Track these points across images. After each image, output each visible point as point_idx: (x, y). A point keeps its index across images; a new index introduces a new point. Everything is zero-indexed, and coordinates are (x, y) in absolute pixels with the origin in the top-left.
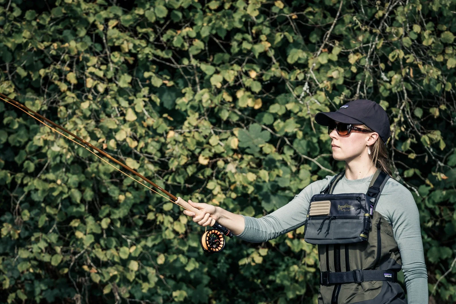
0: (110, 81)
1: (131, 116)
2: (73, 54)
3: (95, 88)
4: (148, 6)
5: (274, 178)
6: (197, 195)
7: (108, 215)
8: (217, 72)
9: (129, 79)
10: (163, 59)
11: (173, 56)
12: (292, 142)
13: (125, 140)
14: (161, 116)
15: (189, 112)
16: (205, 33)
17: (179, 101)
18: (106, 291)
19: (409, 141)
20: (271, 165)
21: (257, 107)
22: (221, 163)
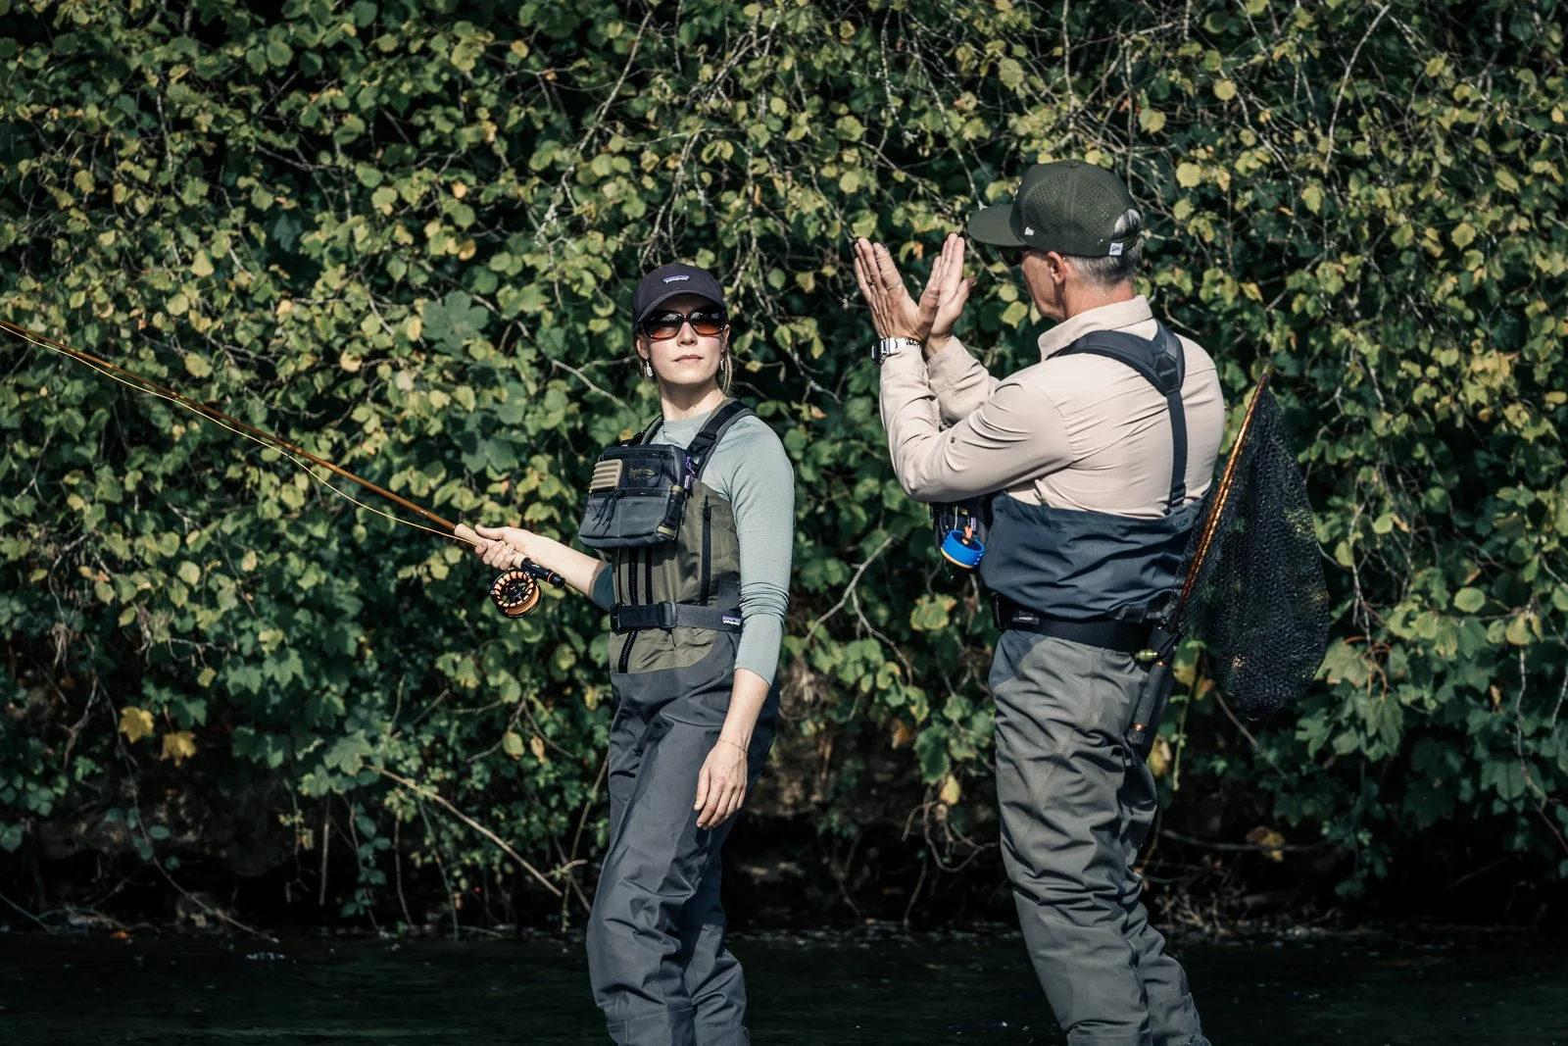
0: (166, 190)
1: (202, 267)
2: (91, 131)
3: (131, 203)
4: (252, 40)
5: (488, 403)
6: (331, 433)
8: (386, 183)
9: (203, 188)
10: (279, 151)
12: (533, 331)
13: (185, 315)
14: (266, 270)
15: (326, 263)
16: (367, 102)
17: (308, 239)
18: (125, 620)
19: (750, 336)
20: (484, 378)
21: (463, 256)
22: (384, 370)
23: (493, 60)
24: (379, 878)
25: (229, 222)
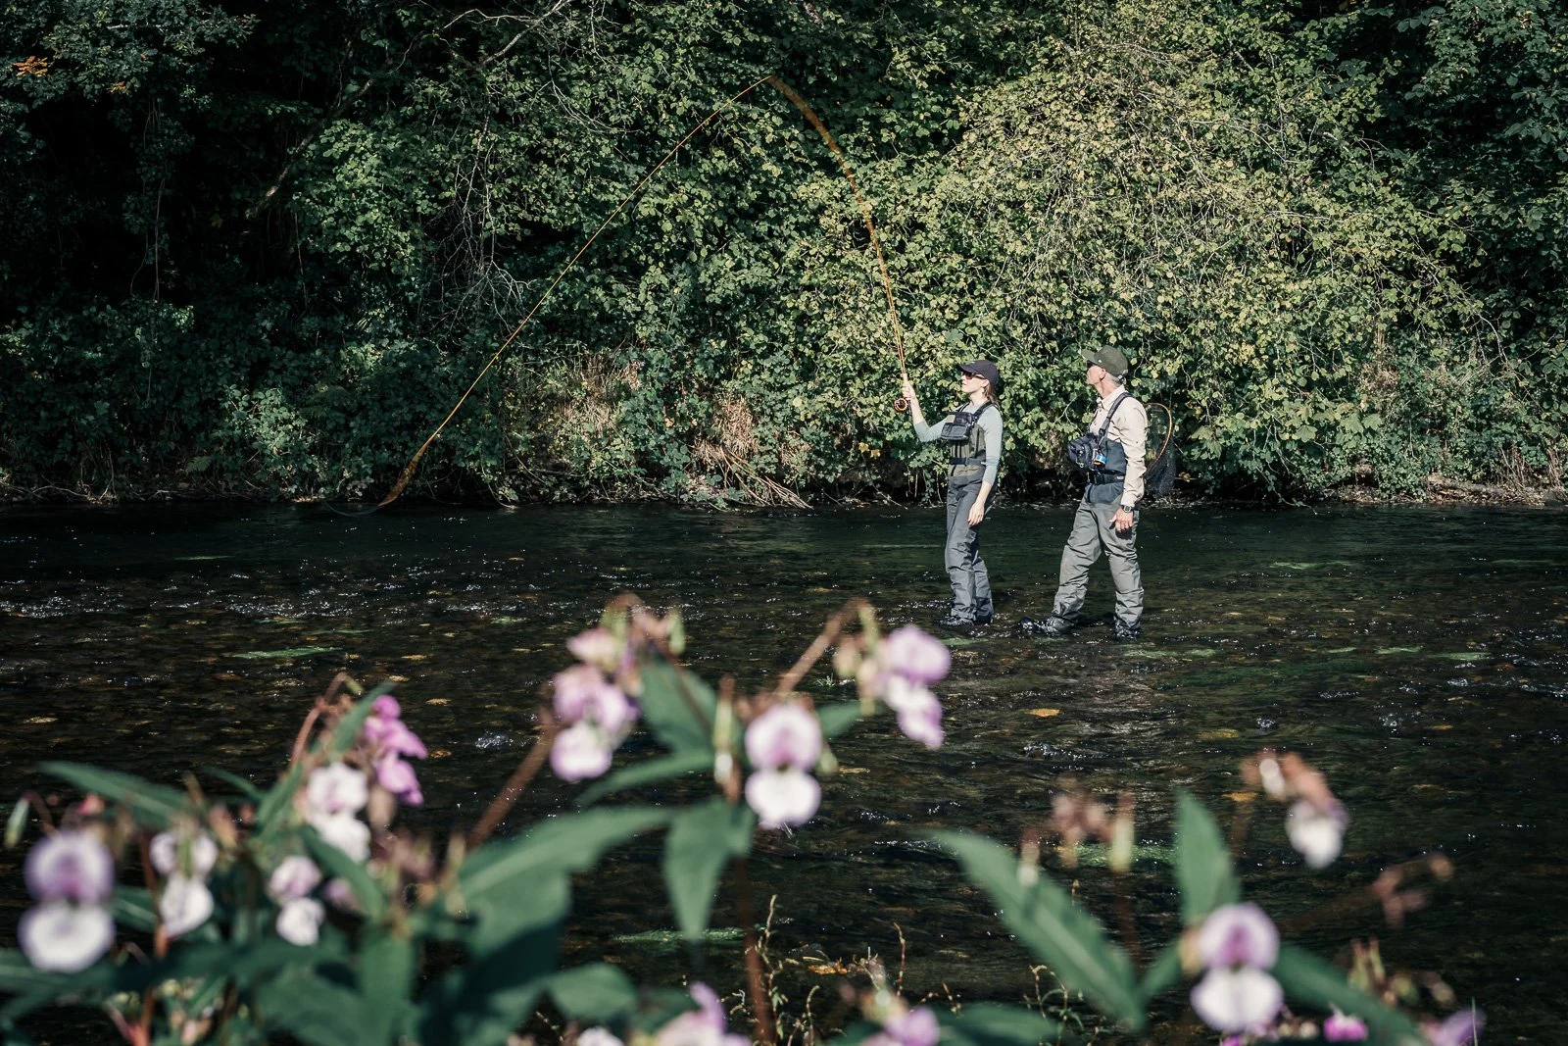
0: (873, 303)
1: (884, 324)
2: (852, 287)
3: (864, 307)
6: (920, 369)
7: (869, 378)
8: (934, 298)
9: (883, 302)
10: (904, 290)
11: (910, 288)
12: (975, 340)
13: (879, 337)
14: (901, 324)
15: (917, 321)
17: (912, 314)
18: (865, 421)
21: (956, 319)
22: (934, 351)
23: (963, 263)
25: (890, 310)
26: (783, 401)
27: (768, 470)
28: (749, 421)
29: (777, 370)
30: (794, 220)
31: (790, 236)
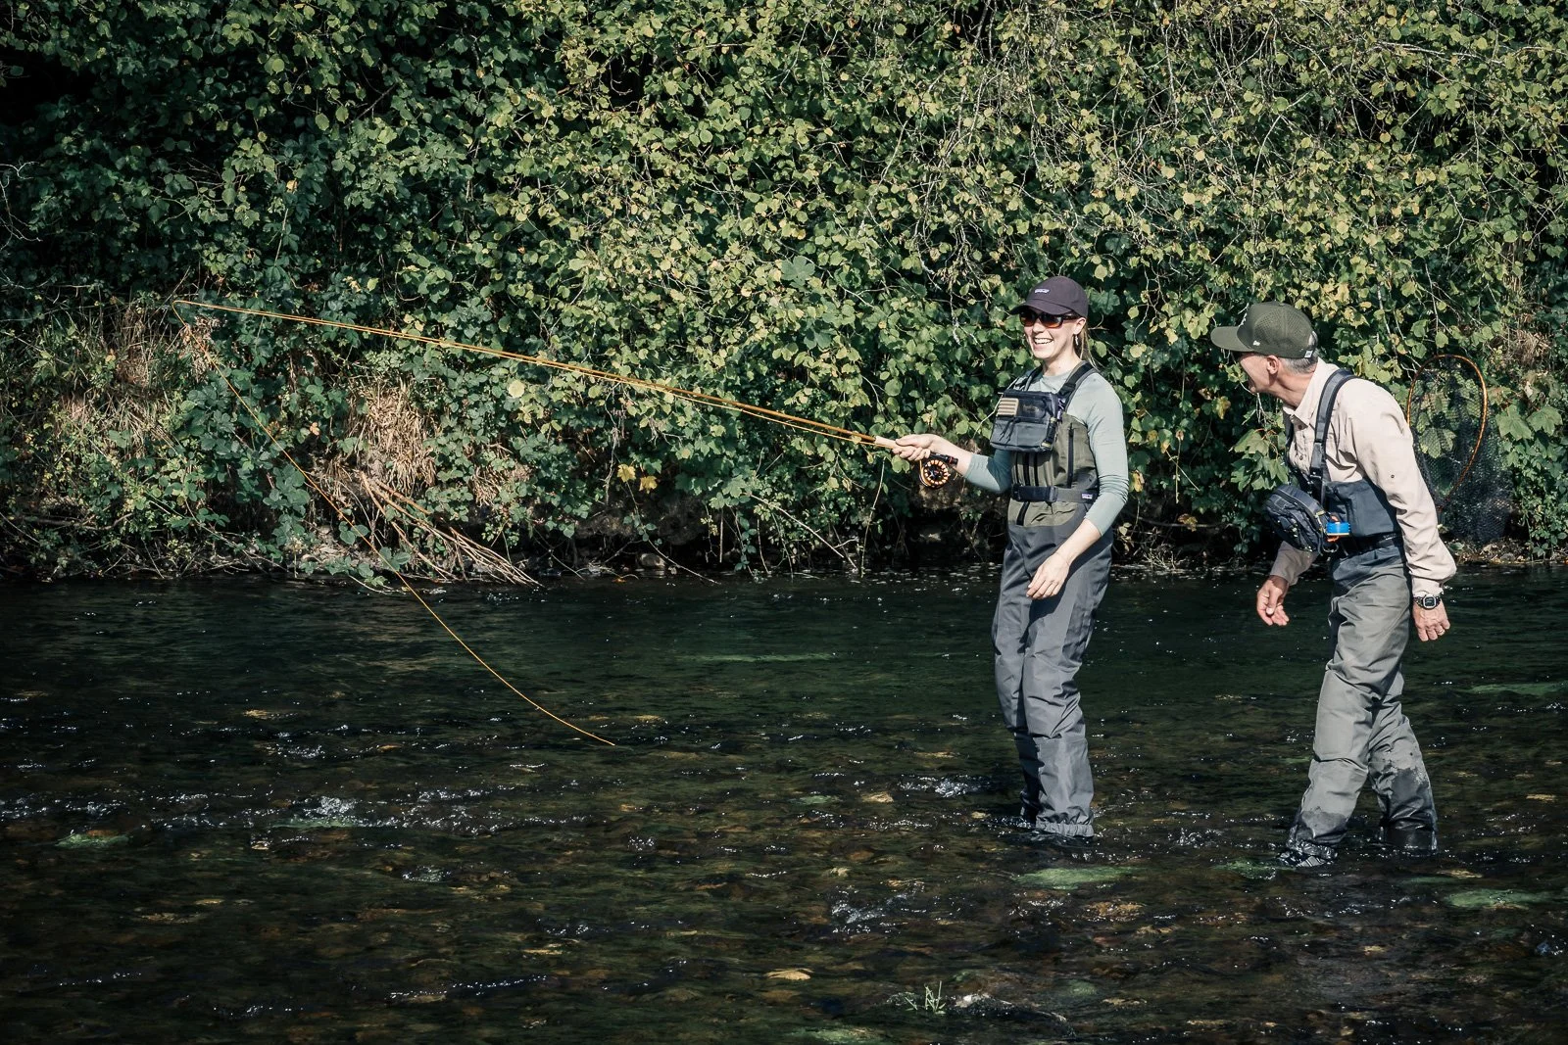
0: (654, 207)
1: (675, 245)
3: (640, 215)
4: (692, 129)
5: (819, 313)
6: (739, 328)
7: (645, 346)
8: (761, 200)
9: (672, 205)
10: (705, 184)
11: (715, 182)
13: (669, 270)
14: (704, 246)
15: (730, 241)
16: (748, 158)
17: (720, 229)
19: (968, 286)
20: (815, 299)
21: (800, 237)
22: (763, 297)
23: (812, 136)
24: (752, 550)
25: (684, 221)
26: (479, 389)
27: (455, 516)
28: (417, 425)
29: (470, 332)
30: (501, 57)
31: (494, 87)
